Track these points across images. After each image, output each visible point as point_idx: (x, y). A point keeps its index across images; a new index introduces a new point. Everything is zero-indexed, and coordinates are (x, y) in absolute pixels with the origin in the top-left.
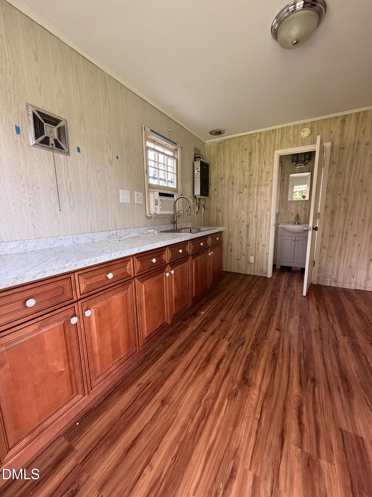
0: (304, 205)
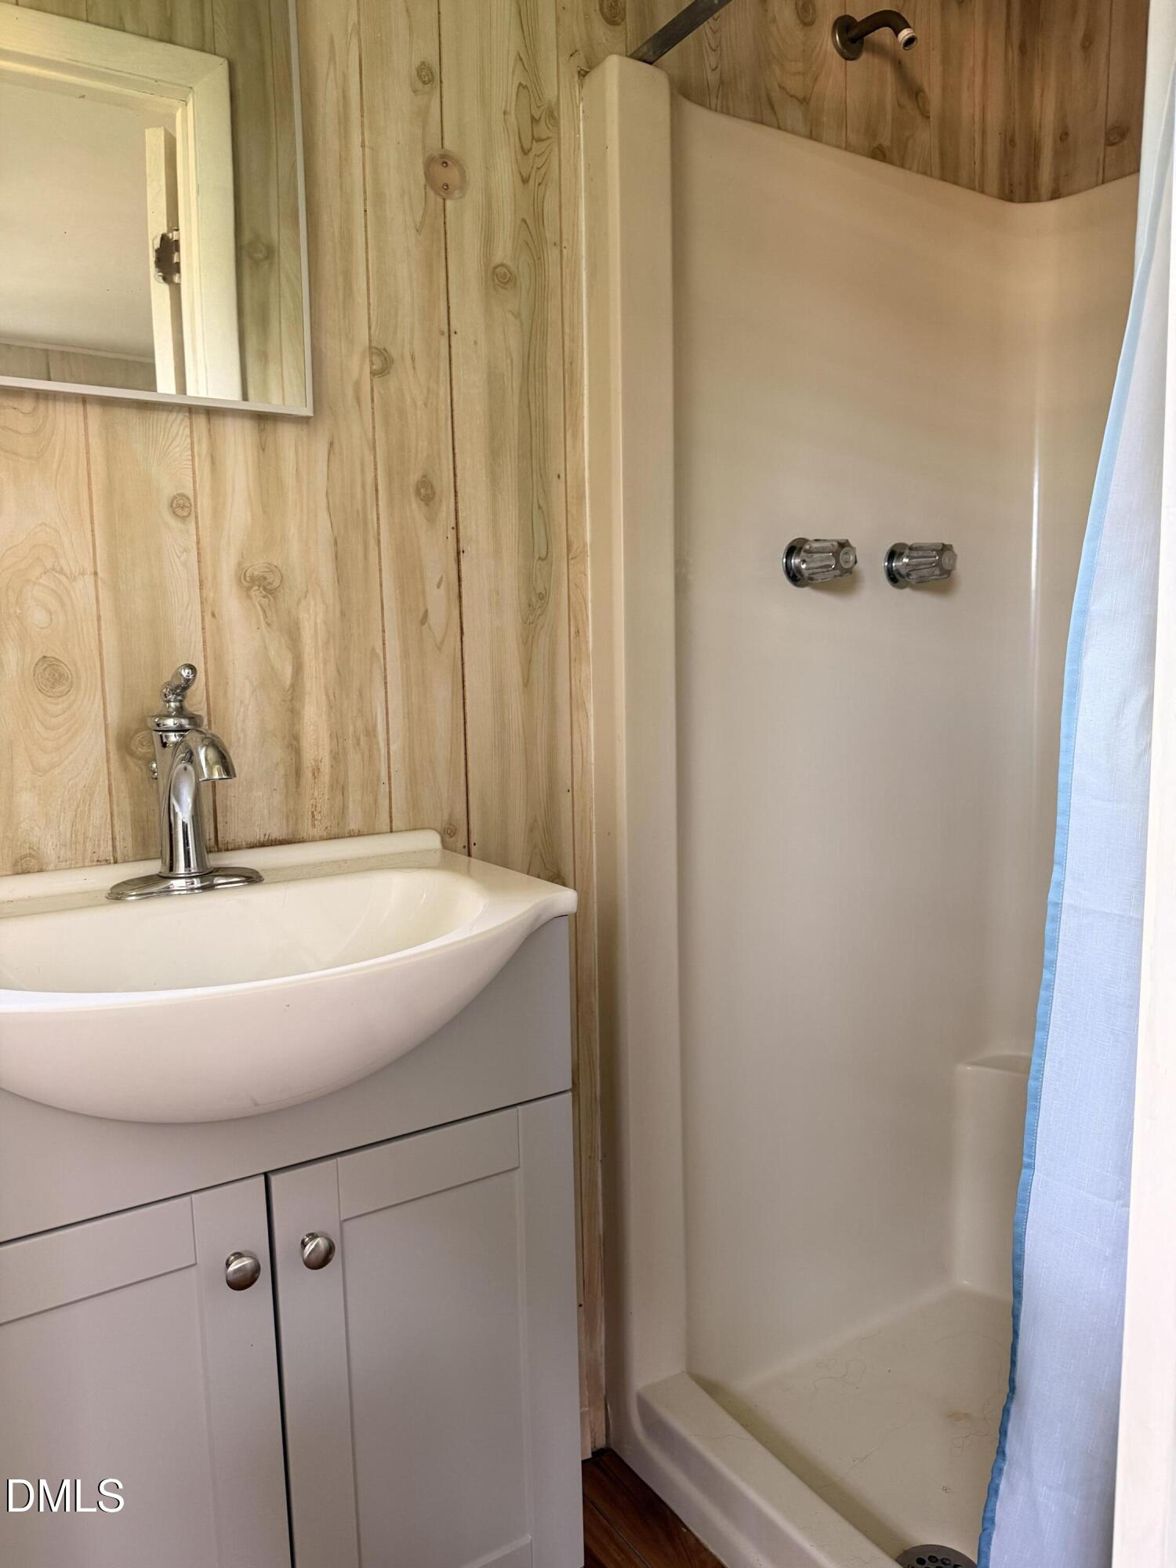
0: (239, 513)
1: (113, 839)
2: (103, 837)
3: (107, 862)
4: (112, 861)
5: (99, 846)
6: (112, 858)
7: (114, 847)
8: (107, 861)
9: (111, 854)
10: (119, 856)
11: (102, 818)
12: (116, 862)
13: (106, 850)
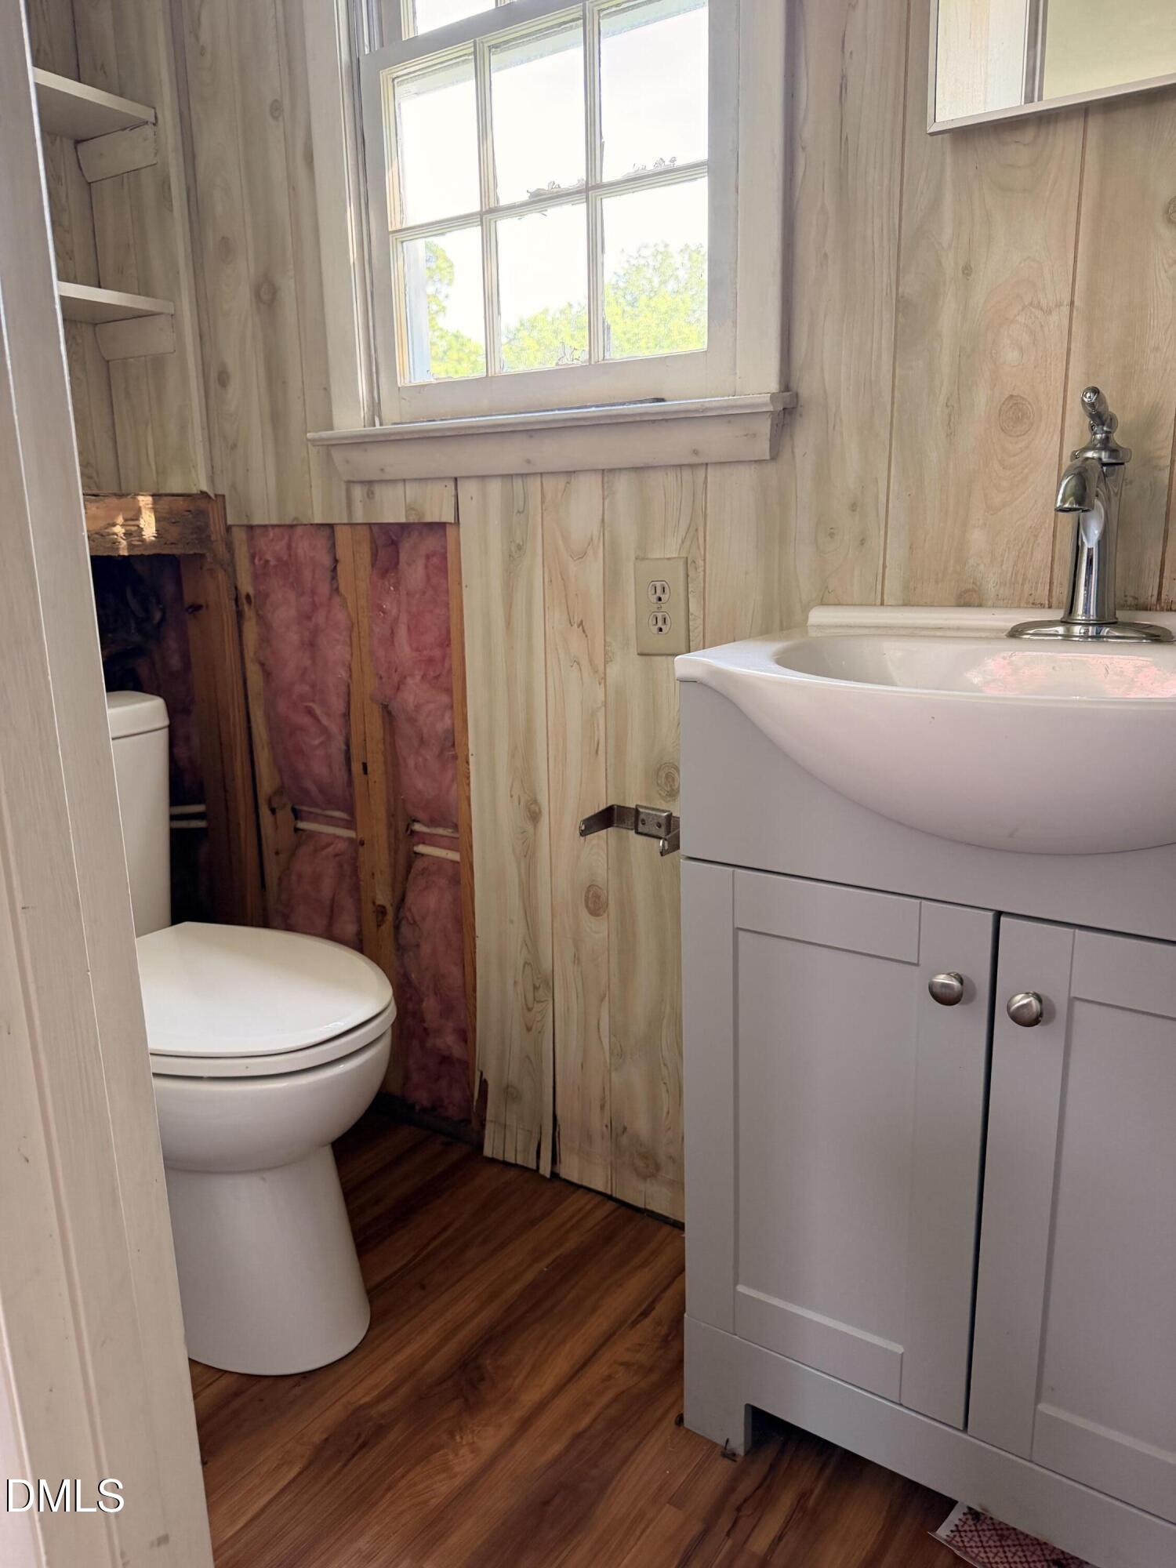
1: (1051, 583)
2: (1040, 581)
3: (1042, 606)
4: (1047, 606)
5: (1036, 590)
6: (1047, 602)
7: (1050, 591)
8: (1041, 604)
9: (1047, 598)
10: (1054, 601)
11: (1043, 560)
12: (1050, 607)
13: (1042, 593)
